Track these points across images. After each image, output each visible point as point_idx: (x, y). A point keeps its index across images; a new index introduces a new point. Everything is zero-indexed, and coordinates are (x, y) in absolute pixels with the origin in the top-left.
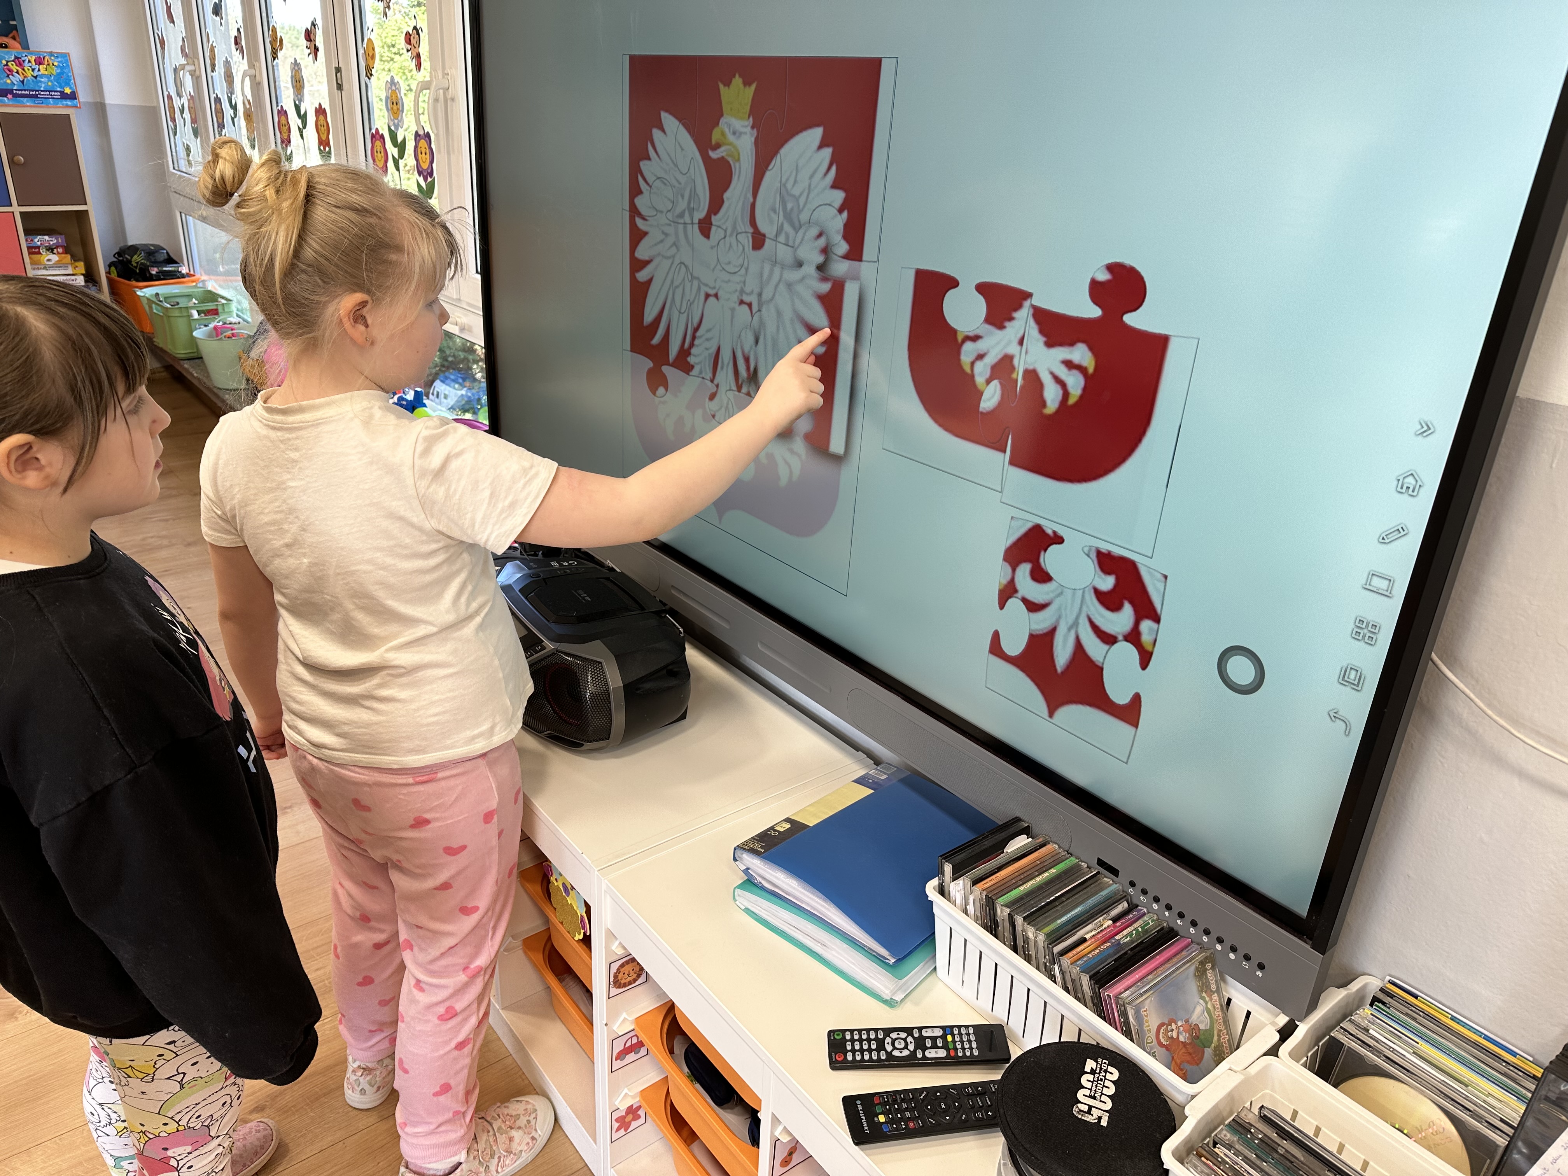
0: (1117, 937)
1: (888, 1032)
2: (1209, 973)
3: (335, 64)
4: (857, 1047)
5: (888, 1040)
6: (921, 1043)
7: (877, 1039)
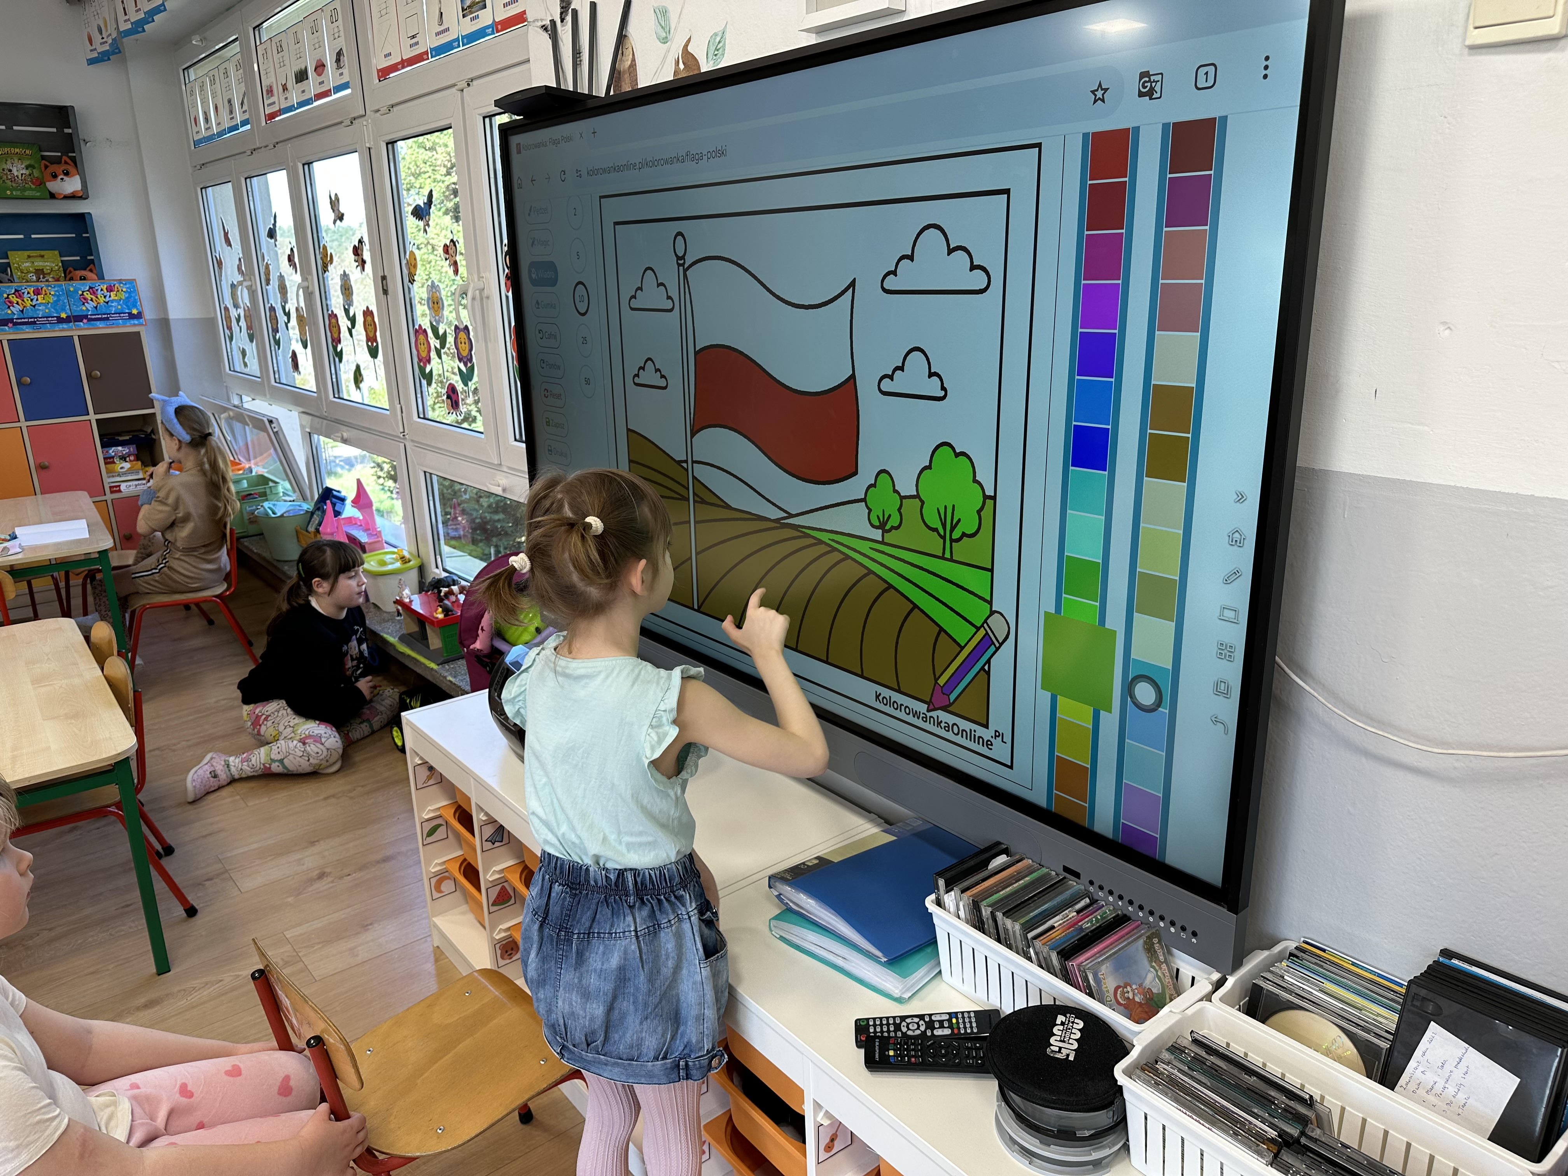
0: (1080, 924)
1: (903, 1018)
2: (1157, 946)
3: (381, 274)
4: (878, 1030)
5: (904, 1024)
6: (930, 1025)
7: (894, 1024)
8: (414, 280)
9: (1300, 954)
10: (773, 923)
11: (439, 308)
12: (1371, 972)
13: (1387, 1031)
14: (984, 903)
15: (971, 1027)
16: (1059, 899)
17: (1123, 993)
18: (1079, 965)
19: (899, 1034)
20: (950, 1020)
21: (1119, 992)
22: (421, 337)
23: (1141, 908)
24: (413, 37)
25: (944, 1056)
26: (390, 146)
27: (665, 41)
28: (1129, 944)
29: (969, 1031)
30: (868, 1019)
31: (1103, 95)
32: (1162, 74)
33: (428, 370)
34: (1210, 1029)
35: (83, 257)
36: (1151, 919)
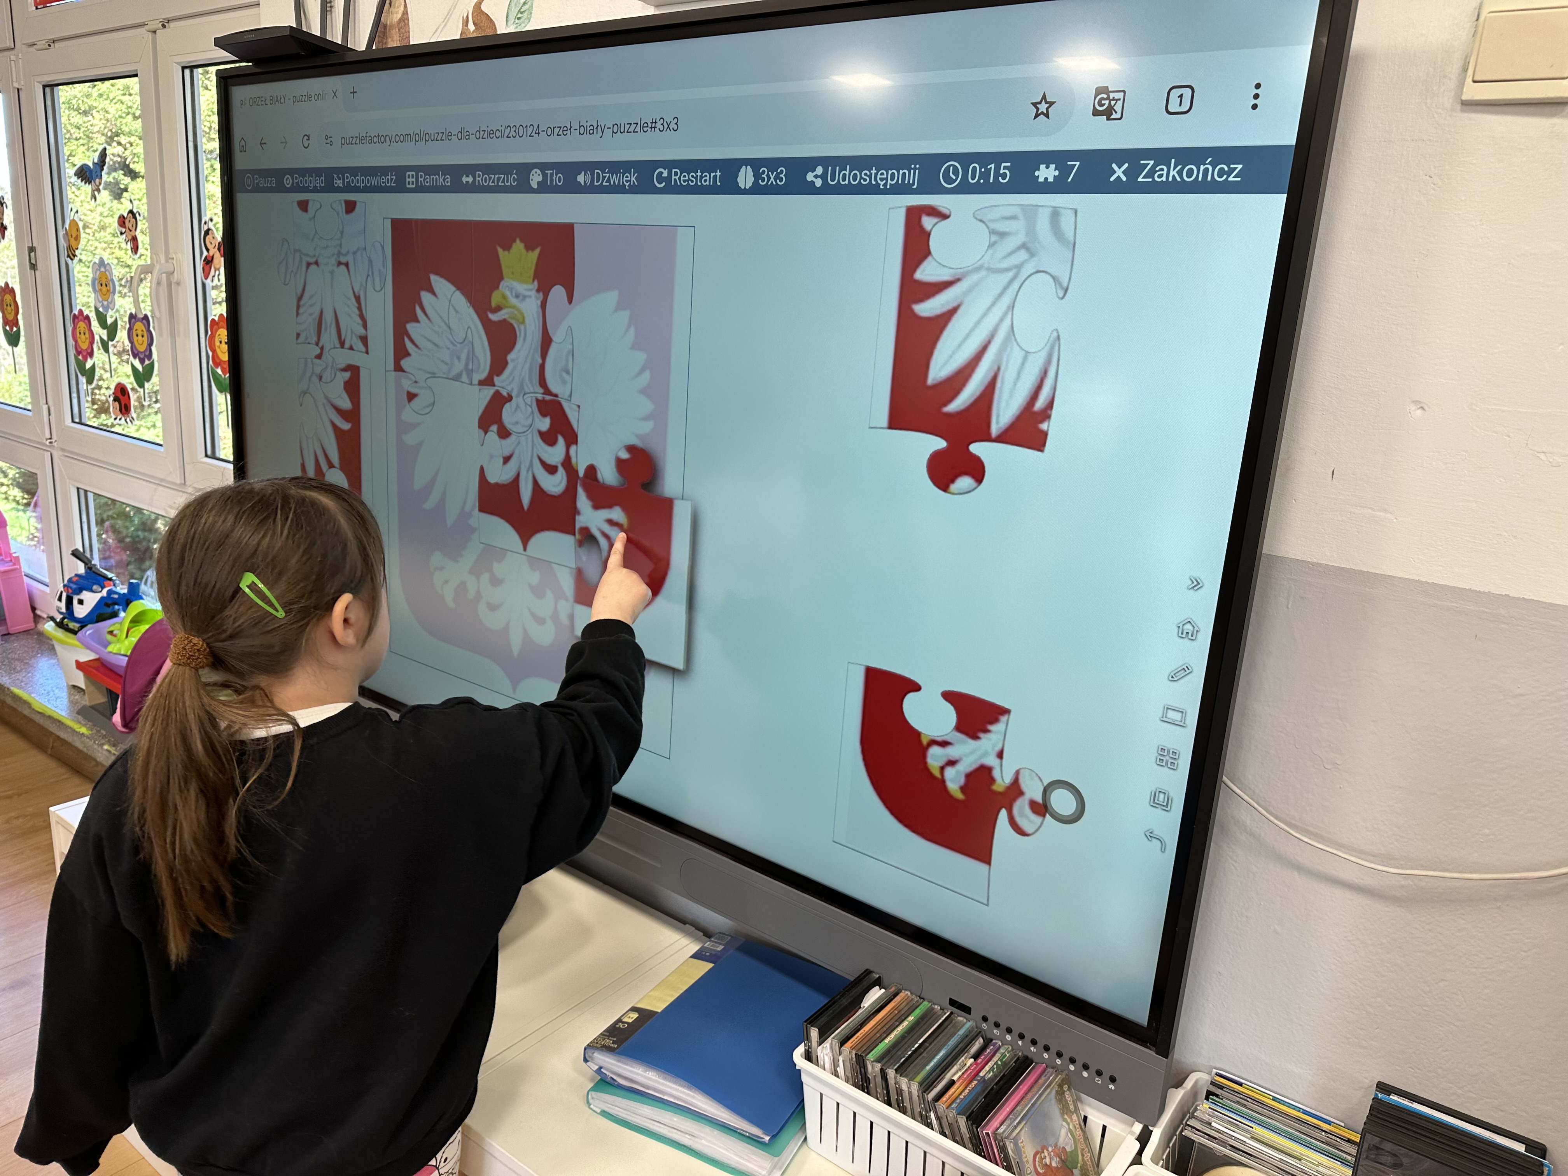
0: (982, 1074)
2: (1067, 1095)
3: (26, 243)
8: (75, 256)
9: (1218, 1091)
10: (592, 1095)
11: (108, 291)
12: (1295, 1108)
14: (871, 1057)
16: (952, 1042)
17: (1041, 1159)
18: (995, 1133)
22: (82, 325)
23: (1047, 1049)
26: (48, 90)
28: (1040, 1096)
31: (1047, 109)
32: (1124, 92)
33: (89, 364)
36: (1058, 1061)
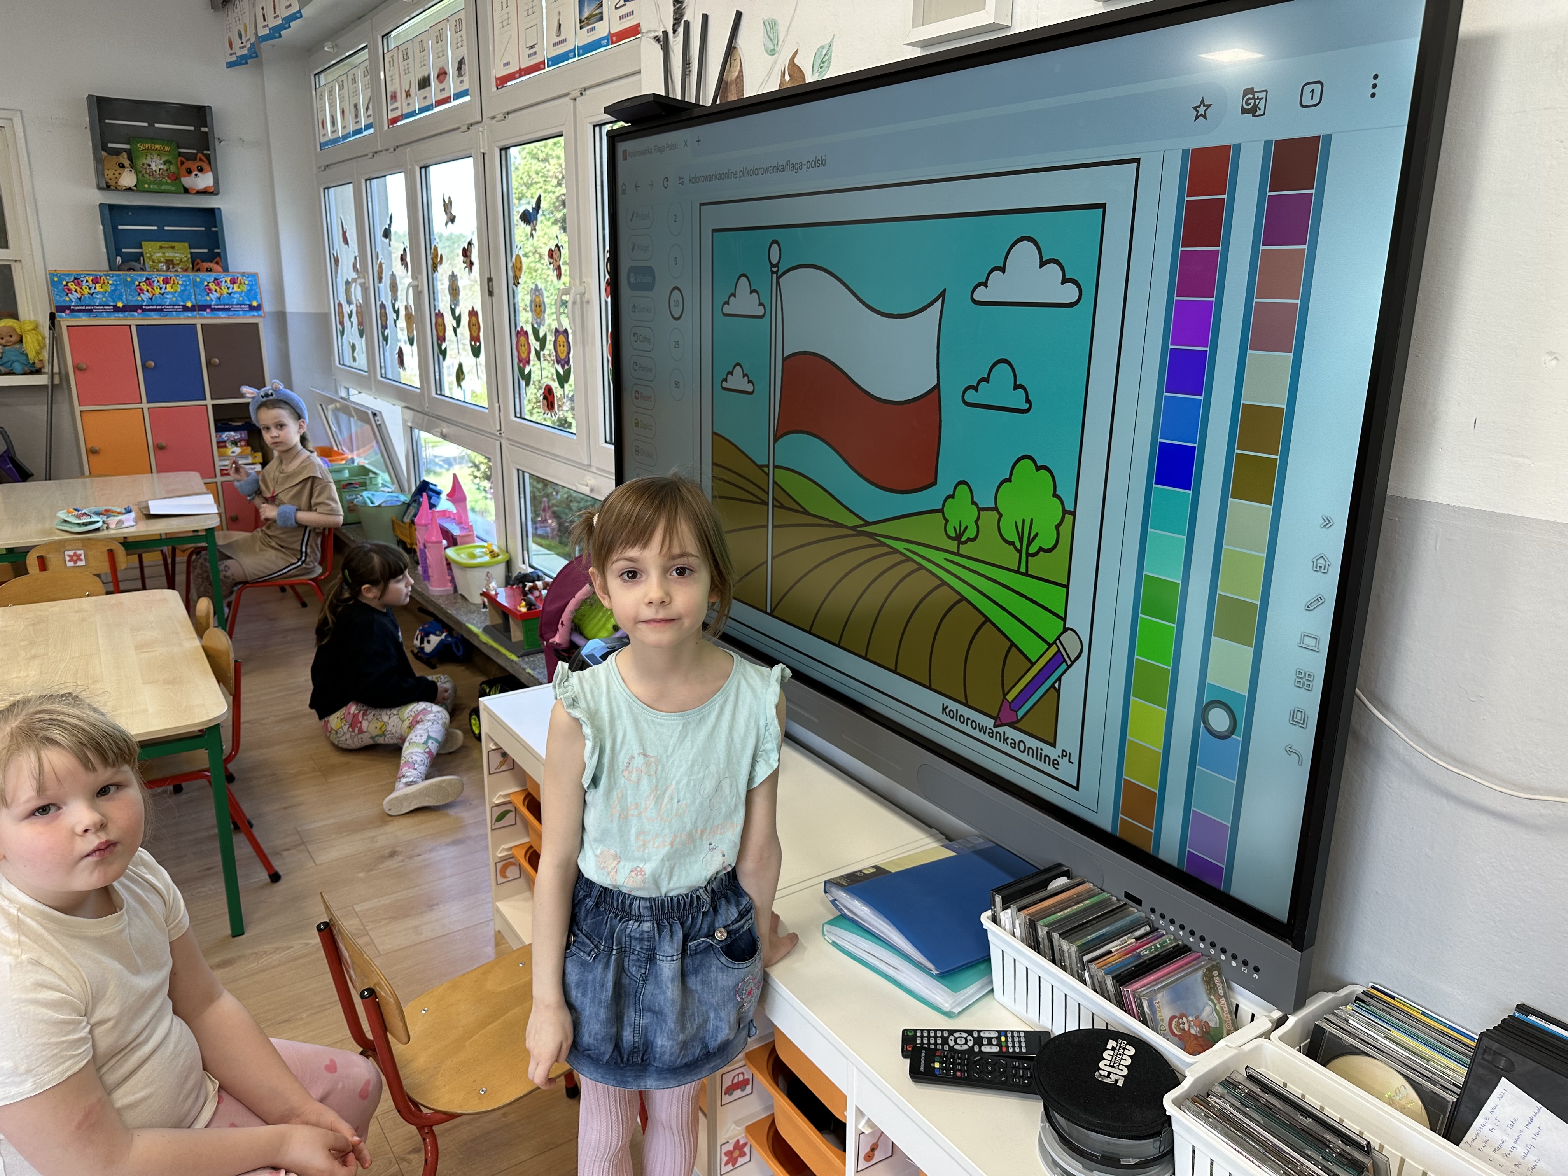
0: (1139, 951)
1: (951, 1032)
2: (1216, 980)
3: (487, 276)
4: (925, 1041)
5: (952, 1038)
6: (979, 1041)
7: (942, 1037)
8: (518, 282)
9: (1367, 999)
10: (827, 927)
11: (541, 311)
12: (1442, 1023)
13: (1454, 1085)
14: (1041, 923)
15: (1020, 1047)
16: (1118, 924)
17: (1178, 1024)
18: (1134, 992)
19: (946, 1047)
20: (999, 1038)
21: (1174, 1022)
22: (523, 339)
23: (1202, 939)
24: (532, 47)
25: (990, 1073)
26: (503, 152)
27: (772, 53)
28: (1187, 974)
29: (1017, 1050)
30: (915, 1031)
31: (1205, 111)
32: (1266, 91)
33: (527, 371)
34: (1266, 1068)
35: (211, 250)
36: (1212, 951)
